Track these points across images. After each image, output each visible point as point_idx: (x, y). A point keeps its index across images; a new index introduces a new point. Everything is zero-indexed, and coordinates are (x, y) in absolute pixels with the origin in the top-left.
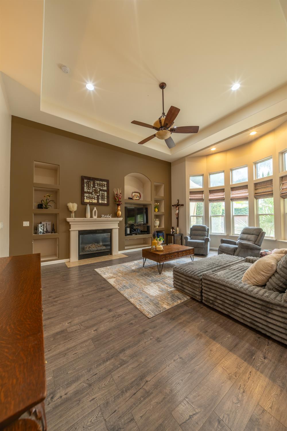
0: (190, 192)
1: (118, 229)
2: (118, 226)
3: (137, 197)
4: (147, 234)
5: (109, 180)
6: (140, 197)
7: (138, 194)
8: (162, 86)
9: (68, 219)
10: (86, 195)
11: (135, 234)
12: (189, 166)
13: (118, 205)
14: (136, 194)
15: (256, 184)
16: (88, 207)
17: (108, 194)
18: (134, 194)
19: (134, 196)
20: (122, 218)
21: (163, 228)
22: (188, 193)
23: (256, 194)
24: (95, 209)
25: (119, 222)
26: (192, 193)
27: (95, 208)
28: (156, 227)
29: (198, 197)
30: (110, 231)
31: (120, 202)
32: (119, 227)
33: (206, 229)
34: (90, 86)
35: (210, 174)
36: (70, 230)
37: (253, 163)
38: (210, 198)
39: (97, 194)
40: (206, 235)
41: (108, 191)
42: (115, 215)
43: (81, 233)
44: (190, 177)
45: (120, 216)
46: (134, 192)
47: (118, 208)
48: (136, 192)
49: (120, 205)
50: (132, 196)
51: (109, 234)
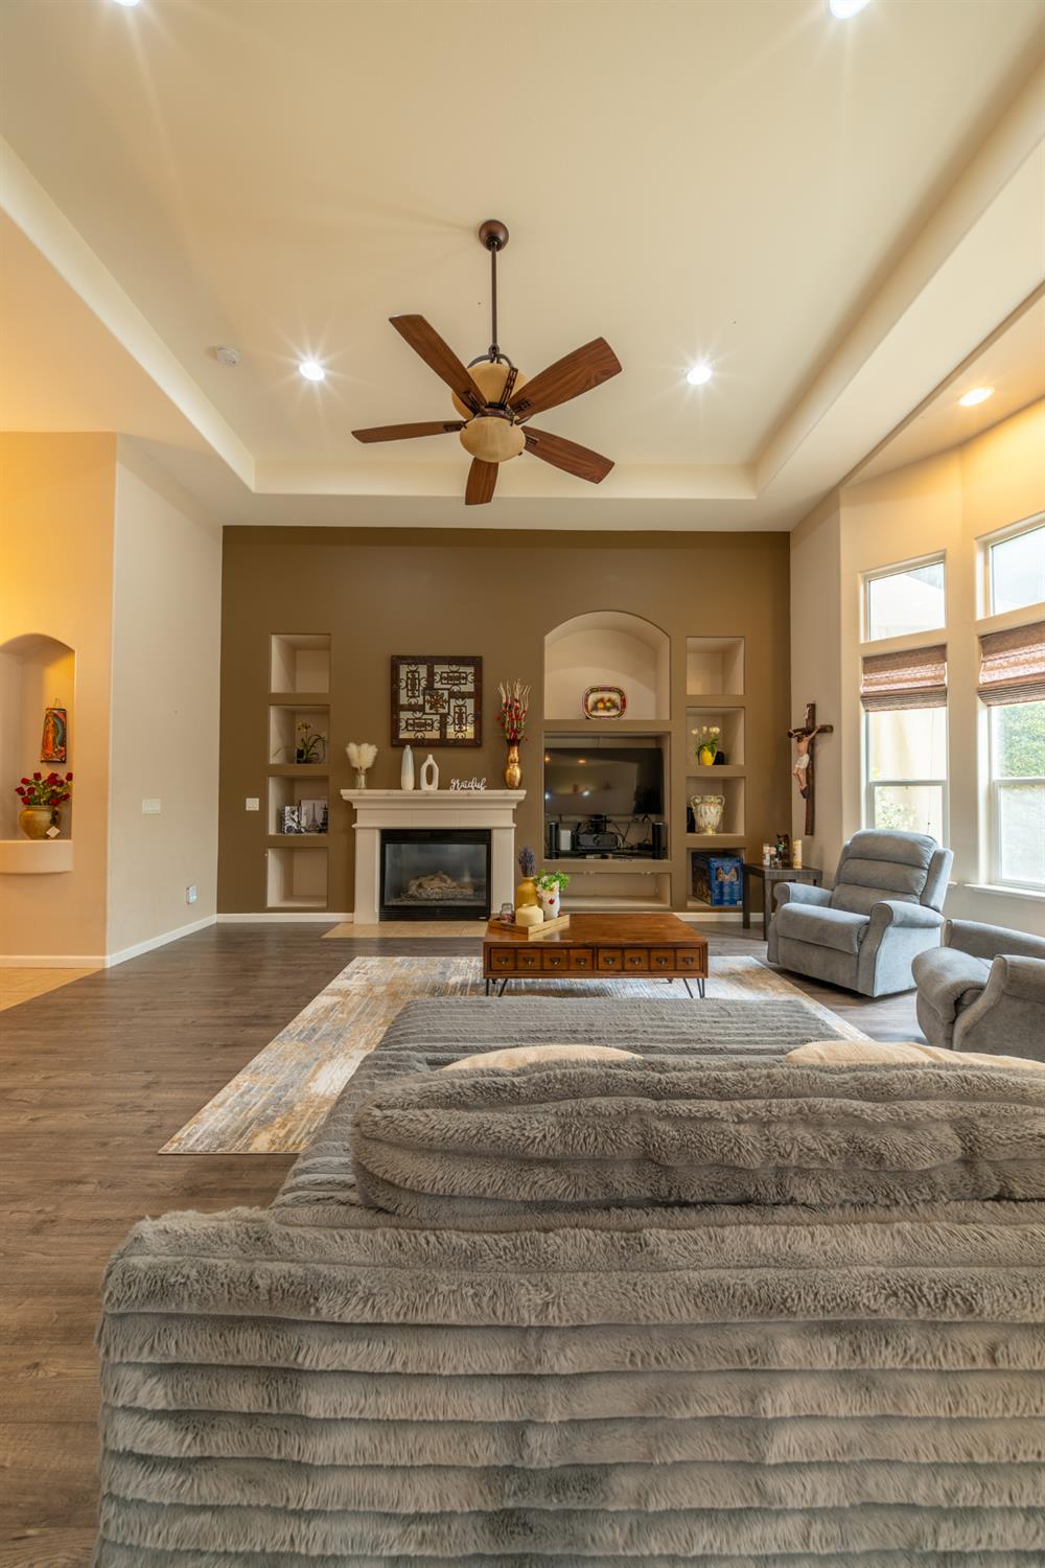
0: (867, 660)
1: (513, 831)
2: (514, 821)
3: (608, 709)
4: (654, 858)
5: (481, 658)
6: (624, 705)
7: (615, 697)
8: (492, 237)
9: (343, 792)
10: (404, 715)
11: (599, 855)
13: (513, 742)
14: (606, 695)
16: (408, 753)
17: (478, 707)
18: (593, 698)
19: (596, 703)
20: (524, 792)
21: (740, 838)
22: (851, 664)
24: (430, 760)
25: (515, 807)
26: (875, 662)
27: (430, 756)
28: (704, 830)
29: (915, 680)
30: (483, 836)
31: (516, 732)
32: (515, 825)
33: (921, 857)
34: (312, 370)
35: (987, 545)
36: (353, 826)
38: (985, 678)
39: (442, 711)
40: (919, 890)
41: (477, 695)
42: (501, 781)
43: (389, 836)
44: (868, 580)
45: (517, 784)
46: (593, 690)
47: (509, 754)
48: (604, 689)
49: (518, 745)
50: (586, 706)
51: (483, 847)
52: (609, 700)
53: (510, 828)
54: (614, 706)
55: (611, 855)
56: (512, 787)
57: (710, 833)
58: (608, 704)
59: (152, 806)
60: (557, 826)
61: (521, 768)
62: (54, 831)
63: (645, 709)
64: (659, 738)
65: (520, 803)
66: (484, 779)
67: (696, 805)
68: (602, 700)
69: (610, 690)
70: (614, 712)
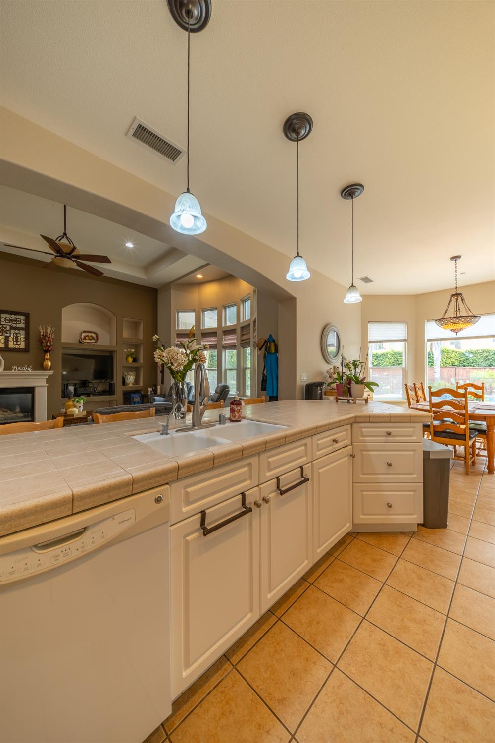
0: (177, 334)
1: (46, 387)
2: (47, 383)
3: (91, 340)
4: (110, 395)
5: (28, 313)
6: (97, 339)
7: (93, 335)
11: (86, 395)
12: (175, 296)
13: (46, 351)
14: (90, 334)
15: (242, 328)
17: (27, 334)
18: (83, 335)
19: (85, 337)
20: (53, 371)
21: (140, 387)
22: (173, 336)
23: (242, 341)
25: (47, 378)
26: (180, 335)
28: (129, 384)
30: (31, 390)
31: (49, 346)
32: (47, 385)
35: (204, 311)
37: (241, 300)
38: (202, 343)
39: (6, 335)
41: (27, 329)
42: (42, 367)
44: (178, 312)
45: (49, 368)
46: (84, 332)
47: (45, 356)
48: (88, 332)
49: (49, 352)
50: (81, 338)
51: (30, 395)
52: (91, 336)
53: (45, 386)
54: (93, 339)
55: (91, 395)
56: (47, 369)
57: (131, 385)
58: (91, 338)
60: (67, 385)
61: (51, 362)
63: (105, 341)
64: (111, 352)
65: (50, 376)
66: (31, 366)
67: (125, 376)
68: (88, 336)
69: (91, 332)
70: (93, 341)
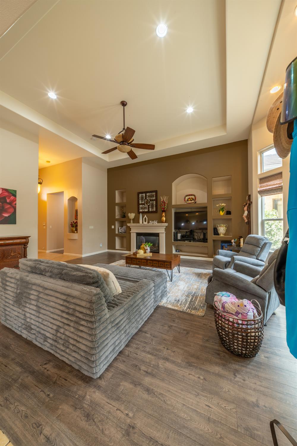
0: (261, 179)
2: (165, 231)
3: (191, 201)
4: (203, 242)
5: (157, 191)
6: (196, 199)
7: (193, 197)
8: (124, 104)
9: (128, 224)
10: (141, 206)
11: (189, 241)
13: (163, 211)
14: (191, 197)
16: (141, 215)
17: (156, 203)
18: (187, 198)
19: (188, 199)
20: (167, 224)
22: (255, 182)
24: (145, 216)
26: (263, 180)
27: (145, 215)
29: (274, 185)
30: (157, 235)
36: (130, 232)
39: (148, 204)
41: (156, 200)
43: (138, 234)
44: (261, 153)
45: (164, 222)
46: (187, 196)
47: (162, 214)
48: (190, 195)
49: (165, 212)
50: (185, 200)
51: (158, 237)
52: (192, 198)
53: (164, 233)
54: (193, 200)
55: (192, 241)
56: (163, 222)
57: (222, 235)
58: (191, 199)
59: (92, 227)
60: (177, 233)
61: (165, 218)
62: (76, 232)
63: (201, 200)
64: (206, 208)
65: (166, 227)
66: (157, 221)
67: (218, 227)
68: (189, 198)
69: (191, 195)
70: (193, 201)
